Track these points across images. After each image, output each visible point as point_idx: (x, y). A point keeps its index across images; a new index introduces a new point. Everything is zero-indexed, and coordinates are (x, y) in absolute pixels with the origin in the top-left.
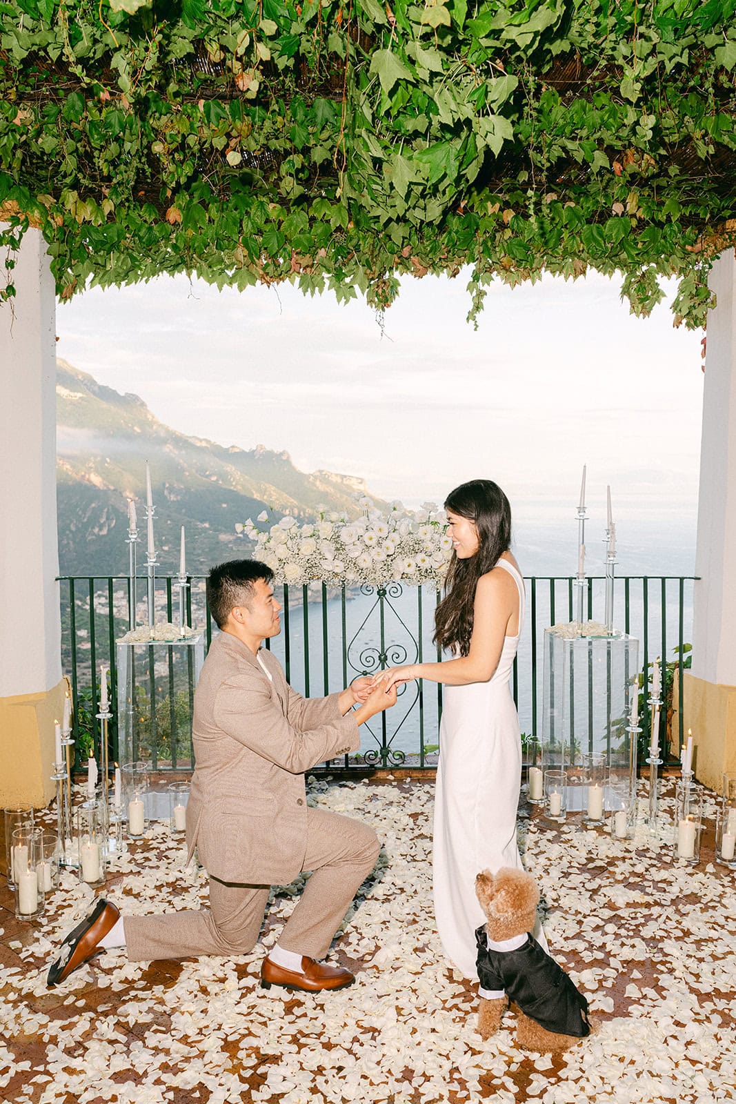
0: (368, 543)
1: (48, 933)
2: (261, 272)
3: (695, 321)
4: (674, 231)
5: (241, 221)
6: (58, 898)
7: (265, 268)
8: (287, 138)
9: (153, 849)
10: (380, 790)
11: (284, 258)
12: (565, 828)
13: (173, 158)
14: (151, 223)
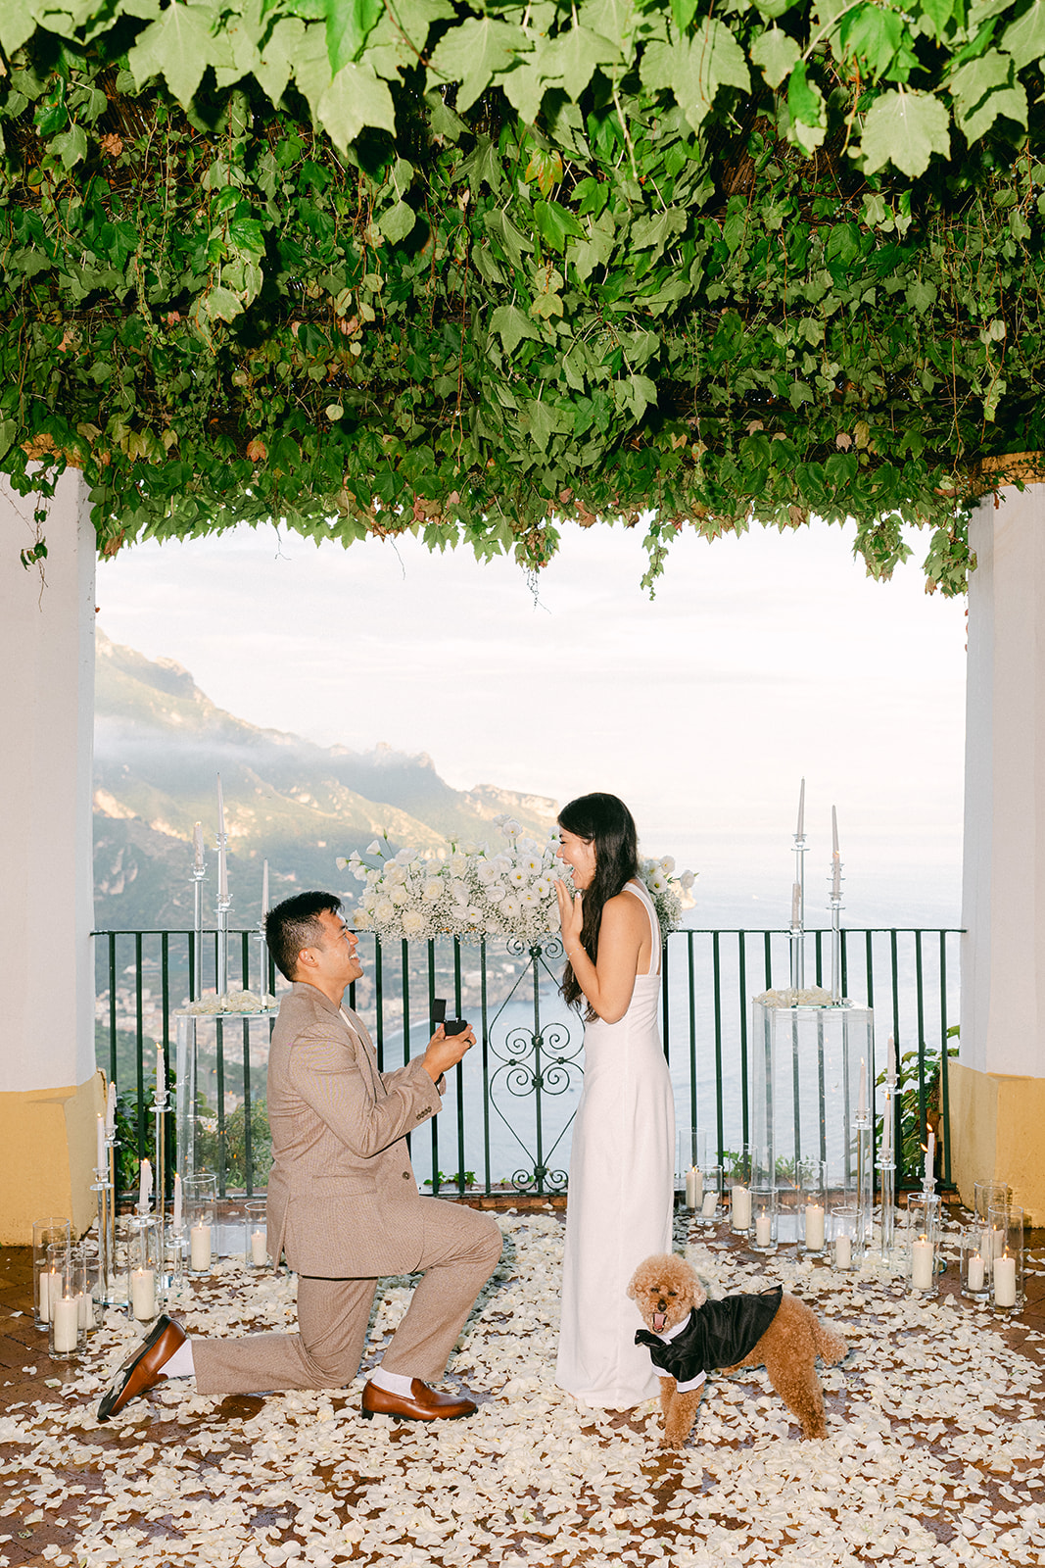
0: (516, 883)
1: (92, 1372)
2: (373, 521)
3: (953, 588)
4: (918, 471)
5: (346, 457)
6: (101, 1337)
7: (379, 516)
8: (404, 367)
9: (223, 1286)
10: (532, 1219)
11: (405, 505)
12: (773, 1260)
13: (259, 392)
14: (227, 460)
